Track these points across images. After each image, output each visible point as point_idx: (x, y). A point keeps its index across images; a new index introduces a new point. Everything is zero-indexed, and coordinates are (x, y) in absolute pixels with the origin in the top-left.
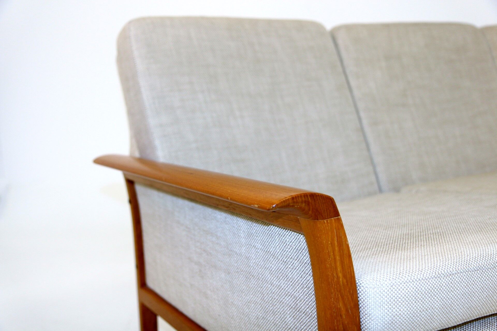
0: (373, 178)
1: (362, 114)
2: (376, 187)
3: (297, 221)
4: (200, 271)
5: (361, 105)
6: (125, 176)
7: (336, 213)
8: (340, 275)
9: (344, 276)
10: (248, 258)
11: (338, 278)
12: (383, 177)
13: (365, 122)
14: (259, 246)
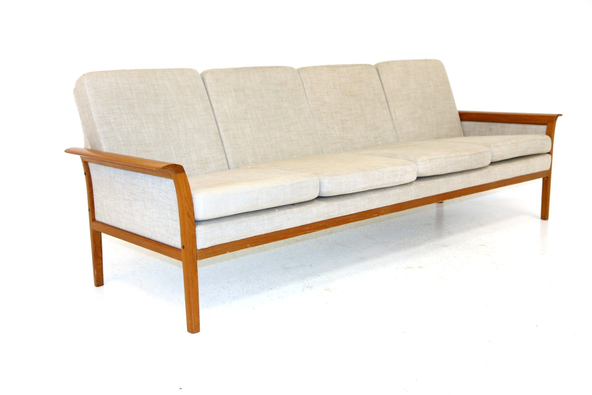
0: (225, 162)
1: (219, 124)
2: (227, 167)
3: (170, 175)
4: (130, 203)
5: (219, 119)
6: (82, 158)
7: (184, 171)
8: (186, 193)
9: (187, 194)
10: (152, 193)
11: (185, 194)
12: (231, 161)
13: (221, 129)
14: (157, 187)
